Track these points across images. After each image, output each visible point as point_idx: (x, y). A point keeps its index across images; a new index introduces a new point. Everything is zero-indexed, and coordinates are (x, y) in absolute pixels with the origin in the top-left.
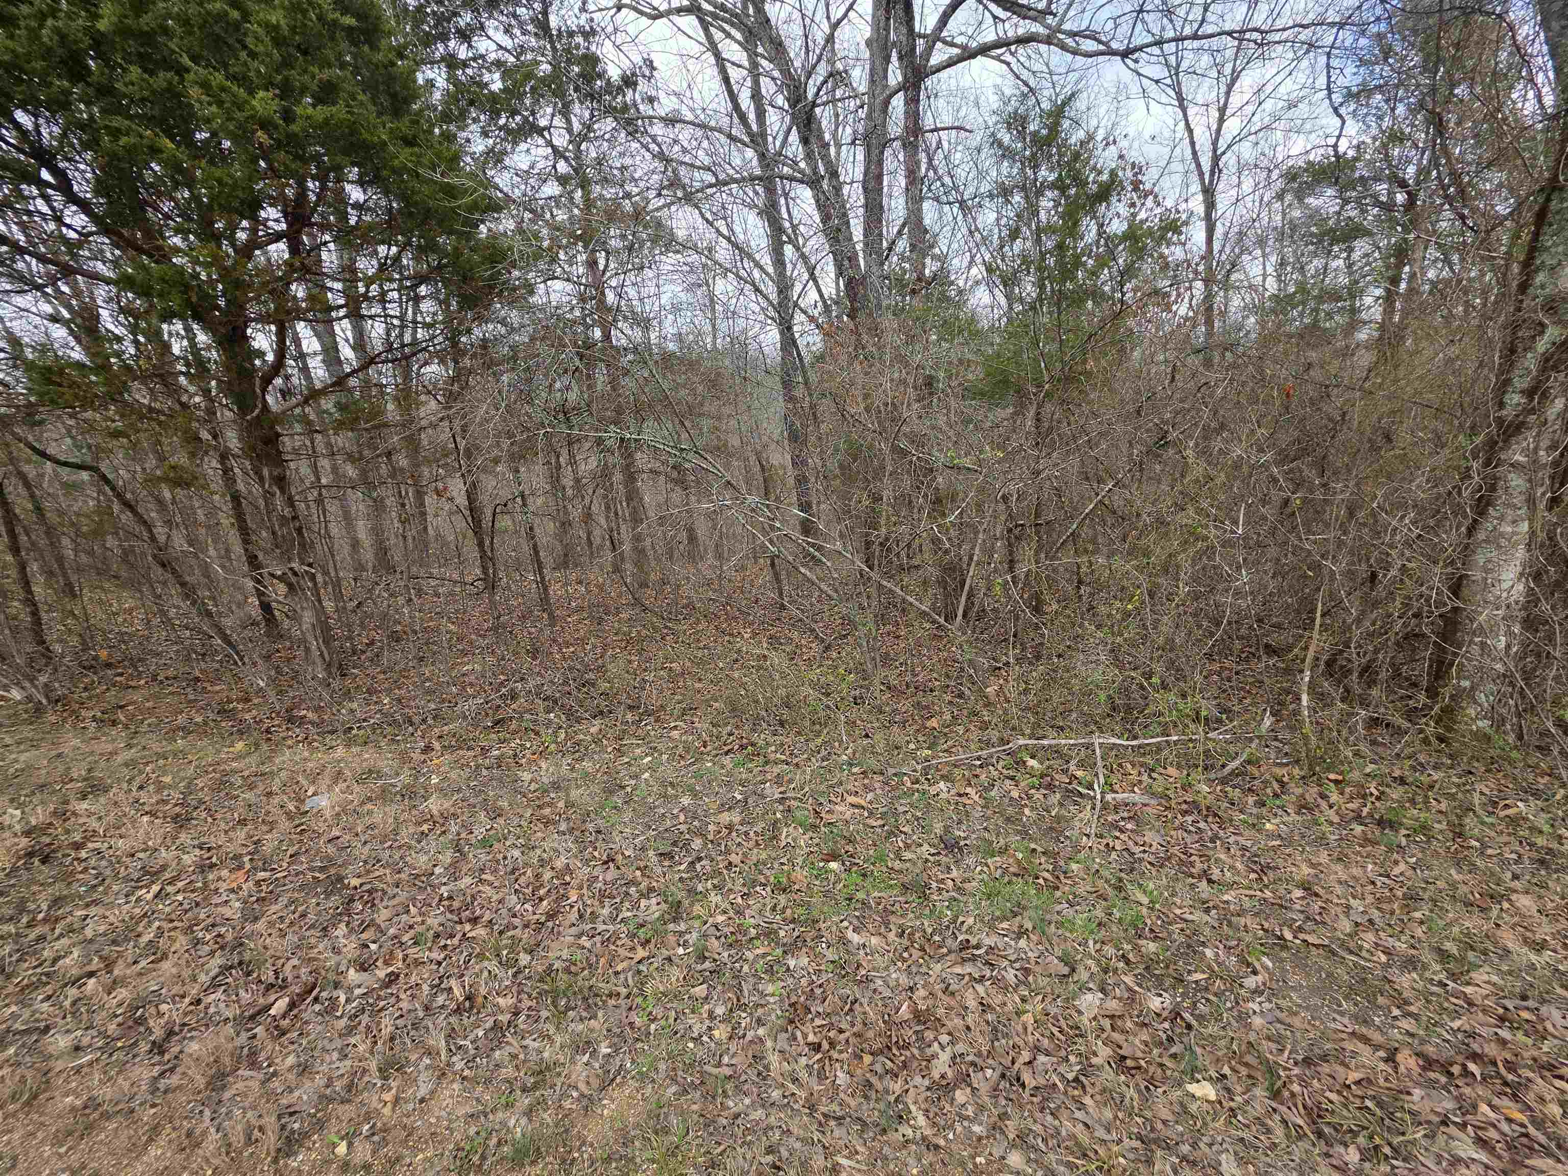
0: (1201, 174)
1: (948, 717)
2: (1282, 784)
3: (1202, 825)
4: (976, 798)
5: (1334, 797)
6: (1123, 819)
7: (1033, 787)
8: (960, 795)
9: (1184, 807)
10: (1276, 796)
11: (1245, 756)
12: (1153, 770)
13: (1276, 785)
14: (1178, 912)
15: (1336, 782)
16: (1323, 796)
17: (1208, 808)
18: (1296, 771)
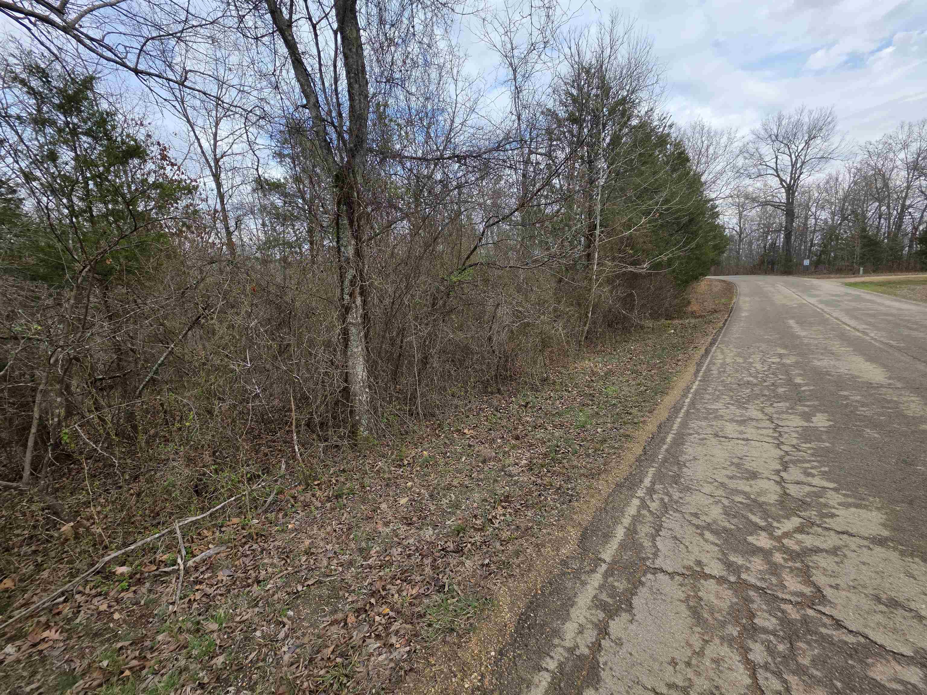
0: (210, 167)
1: (28, 569)
2: (294, 498)
3: (255, 546)
4: (57, 636)
5: (318, 493)
6: (202, 573)
7: (123, 590)
8: (34, 645)
9: (244, 540)
10: (293, 506)
11: (275, 492)
12: (222, 527)
13: (292, 501)
14: (238, 619)
15: (318, 485)
16: (314, 495)
17: (257, 534)
18: (300, 488)
